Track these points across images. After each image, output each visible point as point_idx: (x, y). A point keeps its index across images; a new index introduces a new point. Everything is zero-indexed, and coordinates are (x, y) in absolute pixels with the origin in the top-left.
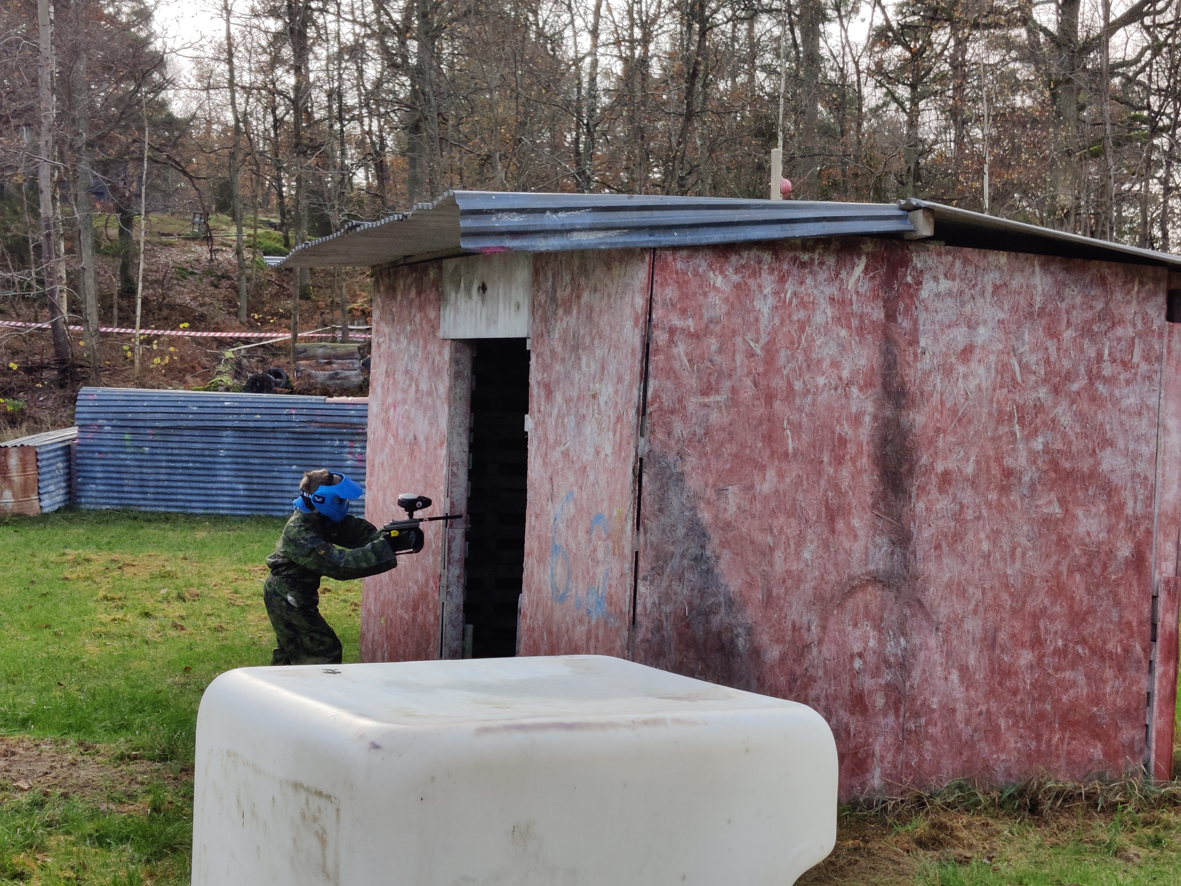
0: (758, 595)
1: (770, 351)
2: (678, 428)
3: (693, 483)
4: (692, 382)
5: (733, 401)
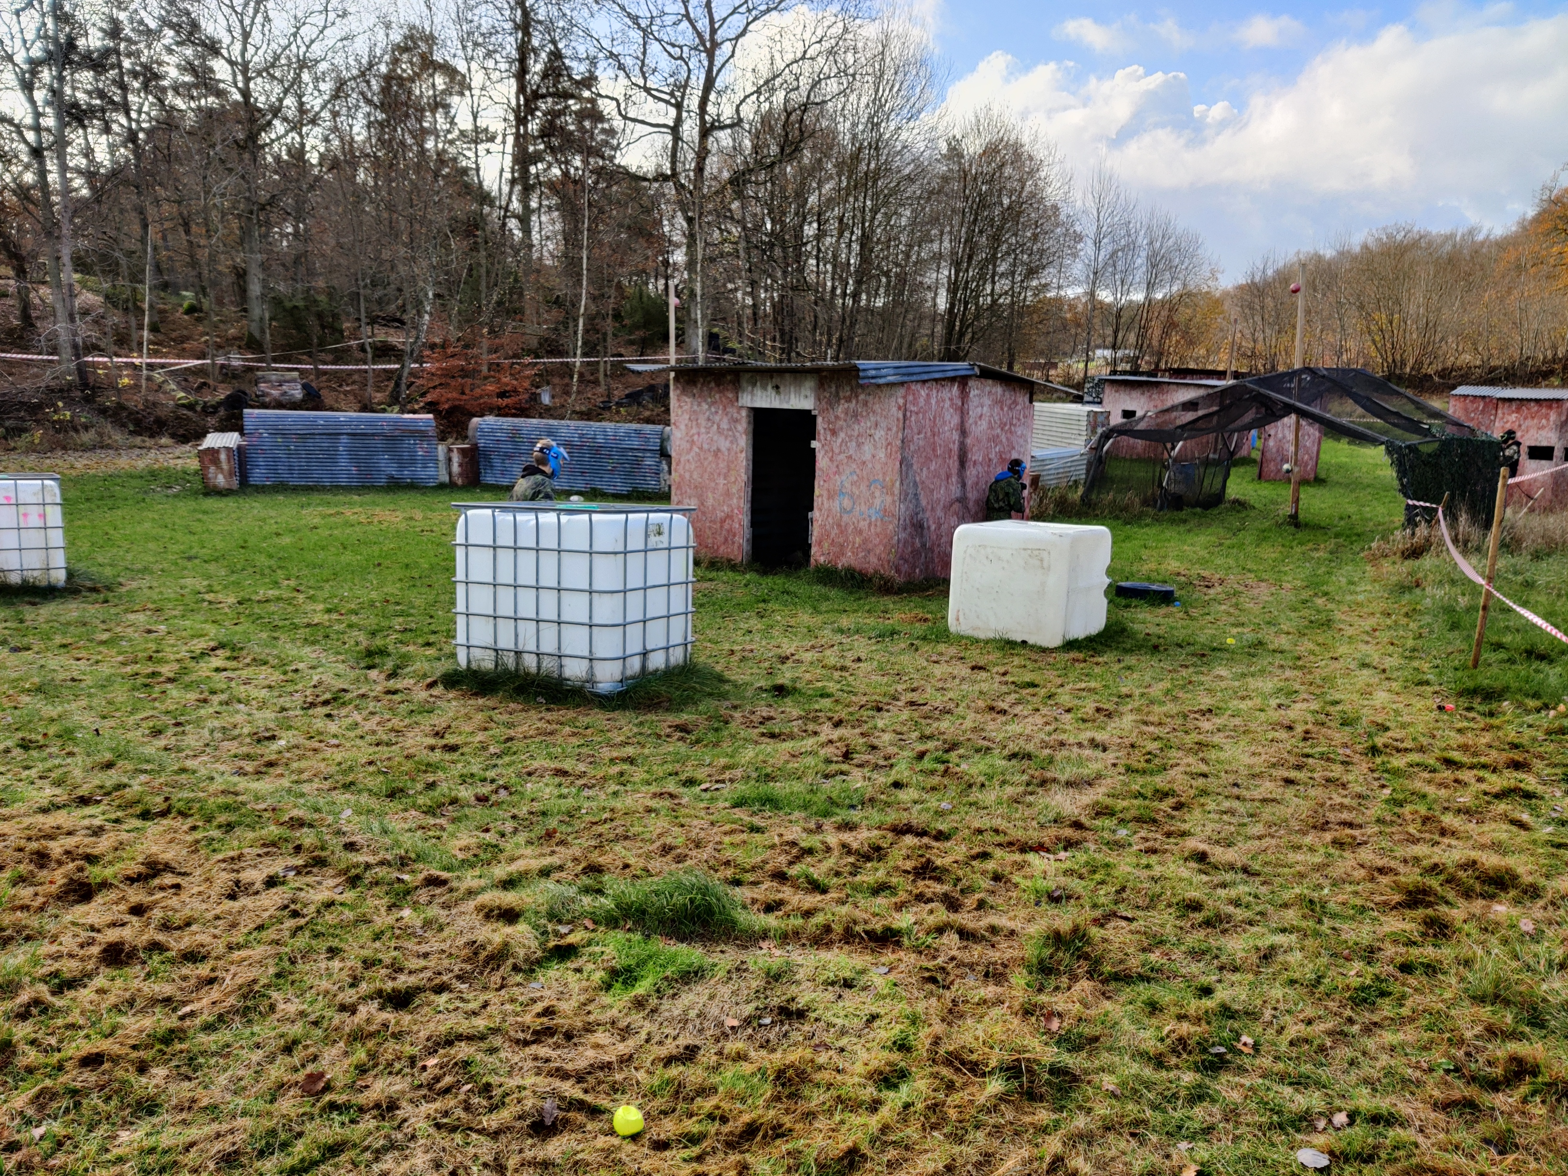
1: (935, 418)
3: (915, 467)
4: (916, 431)
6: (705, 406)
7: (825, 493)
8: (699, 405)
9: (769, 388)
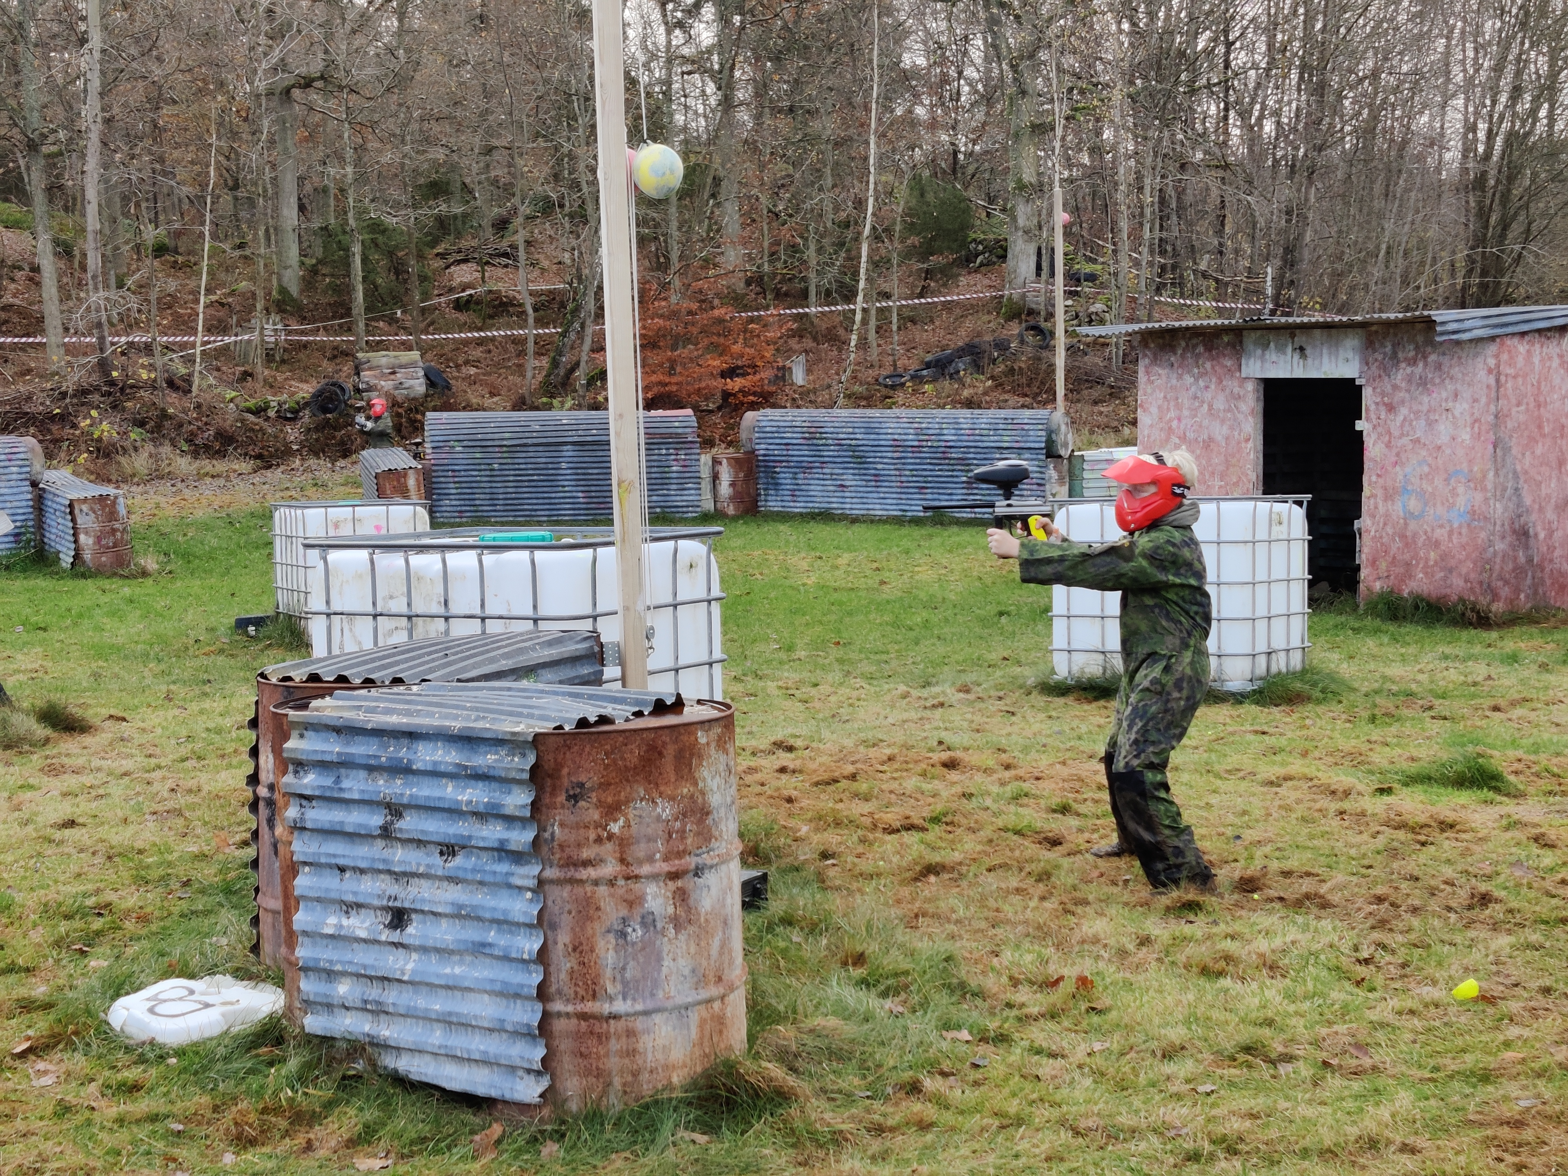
0: (1537, 507)
1: (1539, 382)
2: (1510, 425)
3: (1514, 451)
4: (1514, 401)
5: (1527, 410)
7: (1380, 493)
8: (1180, 377)
9: (1289, 350)
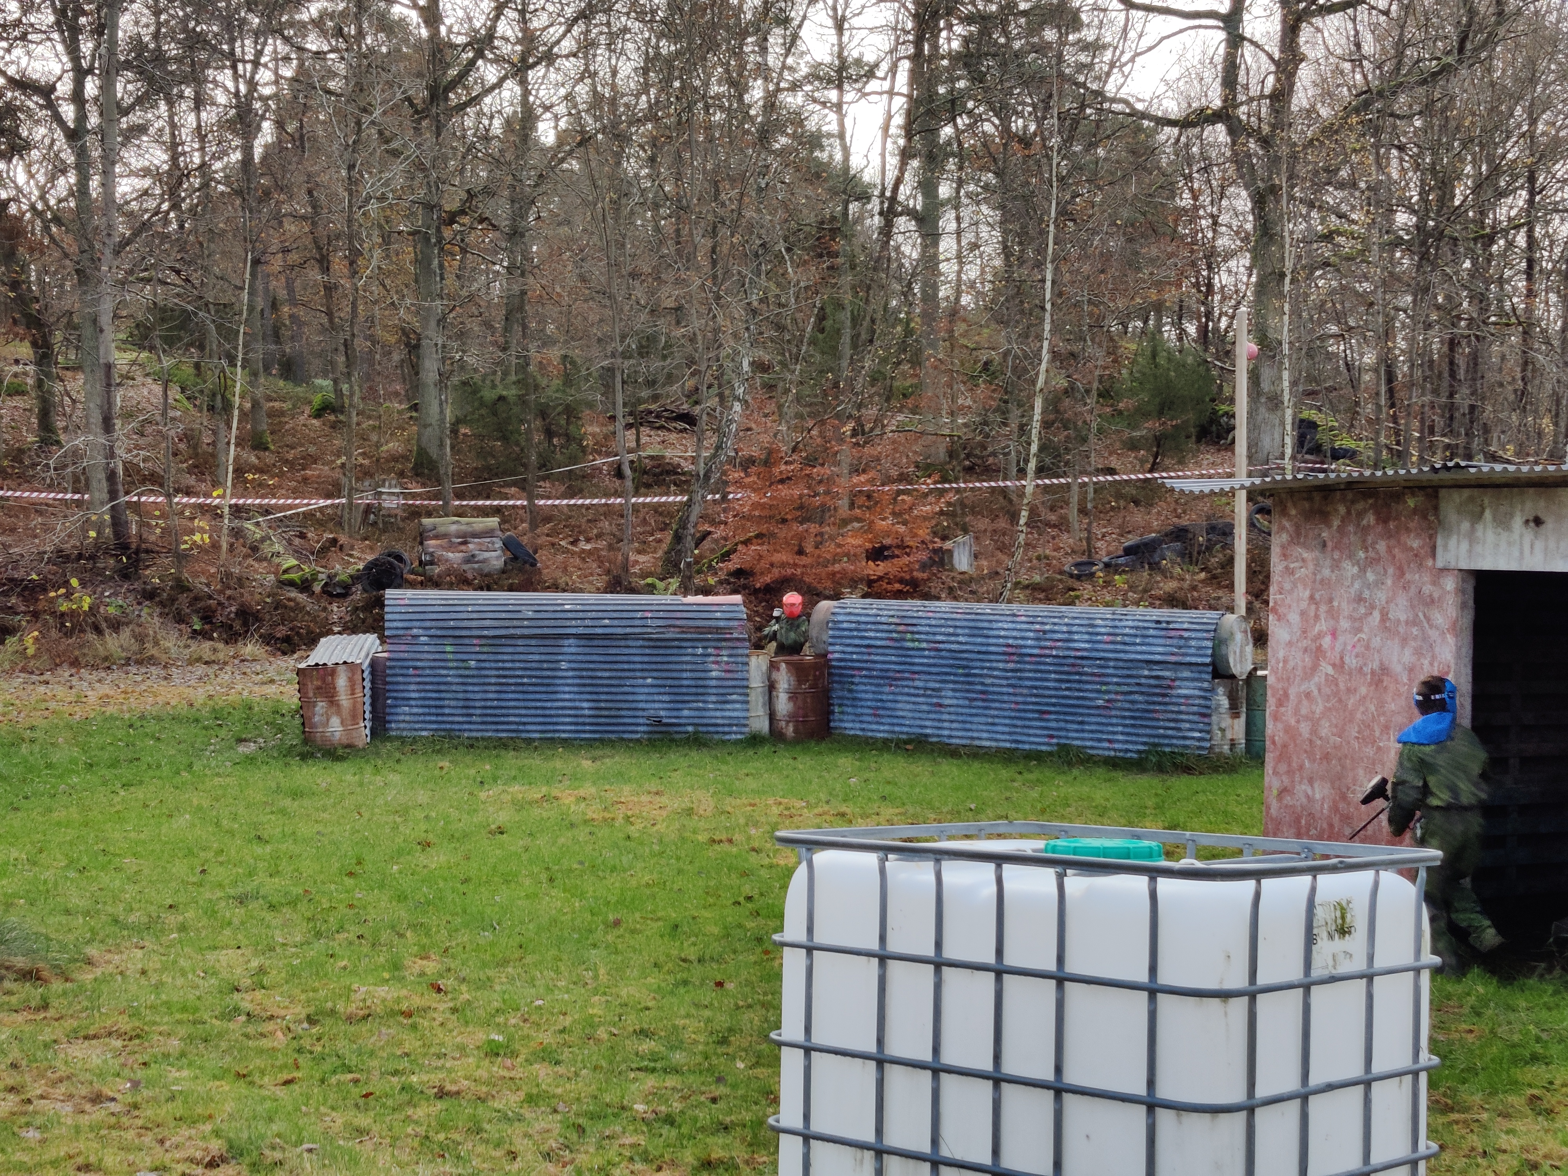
6: (1350, 569)
8: (1336, 566)
9: (1517, 522)
